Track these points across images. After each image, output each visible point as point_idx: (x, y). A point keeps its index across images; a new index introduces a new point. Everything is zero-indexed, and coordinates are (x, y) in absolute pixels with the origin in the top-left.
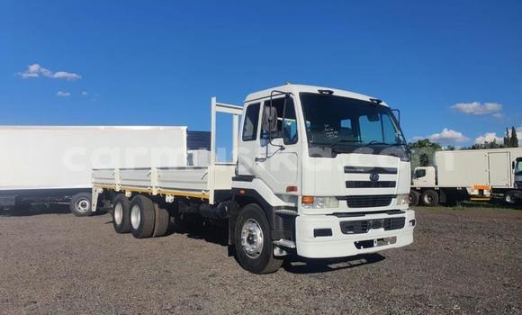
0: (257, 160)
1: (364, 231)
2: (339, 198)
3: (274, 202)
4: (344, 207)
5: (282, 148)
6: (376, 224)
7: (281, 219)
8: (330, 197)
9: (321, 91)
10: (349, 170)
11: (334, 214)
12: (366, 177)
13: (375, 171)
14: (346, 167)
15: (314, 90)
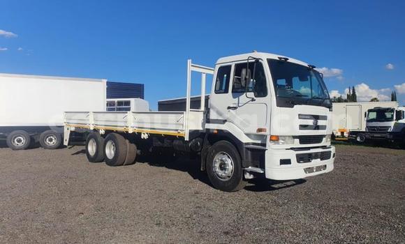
0: (229, 108)
1: (309, 161)
2: (295, 137)
3: (245, 139)
4: (297, 144)
5: (253, 100)
6: (316, 156)
7: (249, 152)
8: (289, 136)
9: (280, 58)
10: (301, 117)
11: (291, 149)
12: (310, 122)
13: (316, 118)
14: (299, 115)
15: (275, 57)
